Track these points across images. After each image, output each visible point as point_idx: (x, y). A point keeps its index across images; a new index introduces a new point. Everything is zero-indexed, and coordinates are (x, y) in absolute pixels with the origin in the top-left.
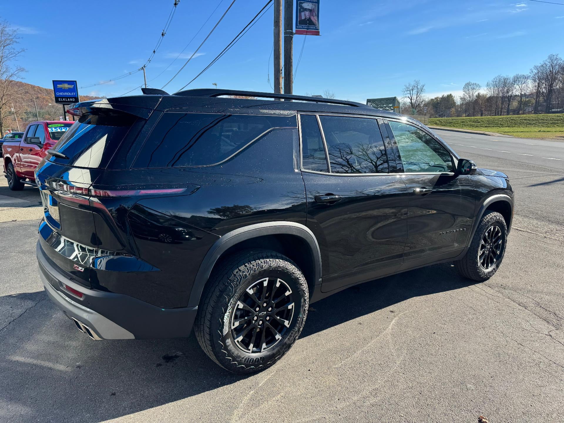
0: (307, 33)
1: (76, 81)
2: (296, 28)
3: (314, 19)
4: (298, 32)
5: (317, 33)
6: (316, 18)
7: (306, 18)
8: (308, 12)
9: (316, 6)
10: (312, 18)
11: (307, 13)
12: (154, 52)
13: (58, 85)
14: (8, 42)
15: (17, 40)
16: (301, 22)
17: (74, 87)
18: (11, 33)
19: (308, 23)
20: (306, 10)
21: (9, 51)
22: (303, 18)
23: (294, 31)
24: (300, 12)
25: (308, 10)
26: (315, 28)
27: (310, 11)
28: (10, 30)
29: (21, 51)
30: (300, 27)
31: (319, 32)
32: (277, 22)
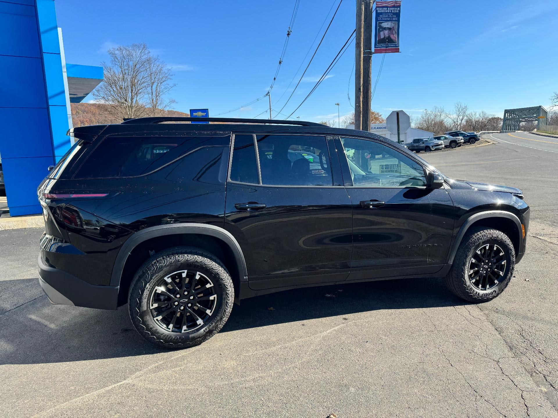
0: (386, 51)
1: (208, 109)
2: (375, 47)
3: (394, 37)
4: (376, 52)
5: (397, 50)
6: (396, 36)
7: (385, 37)
8: (388, 31)
9: (396, 24)
10: (392, 37)
11: (386, 32)
12: (275, 79)
13: (194, 114)
14: (164, 79)
15: (171, 77)
16: (380, 41)
17: (206, 115)
18: (166, 72)
19: (387, 42)
20: (385, 29)
21: (164, 86)
22: (382, 37)
23: (373, 50)
24: (380, 31)
25: (387, 29)
26: (394, 45)
27: (390, 29)
28: (166, 69)
29: (173, 86)
30: (379, 46)
31: (399, 49)
32: (358, 43)
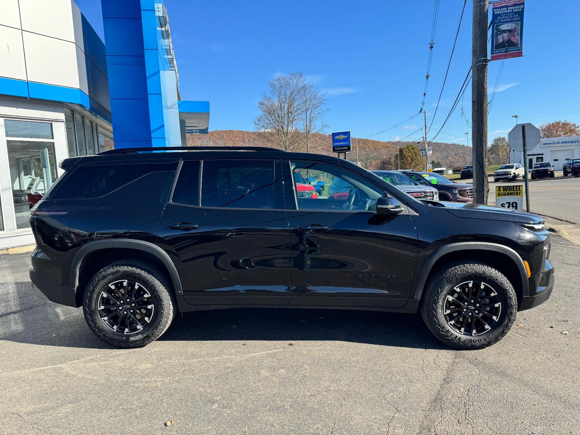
0: (505, 57)
1: (349, 132)
2: (492, 54)
3: (516, 39)
4: (493, 58)
5: (520, 54)
6: (518, 38)
7: (504, 41)
8: (507, 33)
9: (519, 24)
10: (513, 39)
11: (506, 35)
12: (425, 95)
13: (336, 137)
14: (318, 104)
15: (325, 102)
16: (497, 46)
17: (348, 137)
18: (321, 97)
19: (507, 46)
20: (504, 31)
21: (317, 112)
22: (500, 40)
23: (489, 57)
24: (497, 35)
25: (507, 31)
26: (516, 49)
27: (510, 31)
28: (320, 95)
29: (326, 110)
30: (497, 52)
31: (522, 53)
